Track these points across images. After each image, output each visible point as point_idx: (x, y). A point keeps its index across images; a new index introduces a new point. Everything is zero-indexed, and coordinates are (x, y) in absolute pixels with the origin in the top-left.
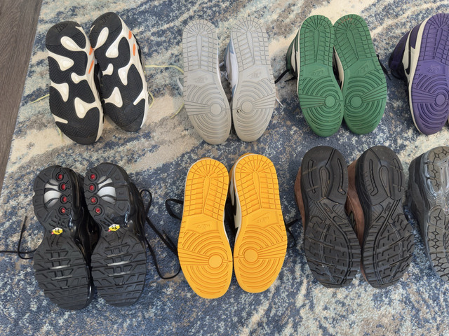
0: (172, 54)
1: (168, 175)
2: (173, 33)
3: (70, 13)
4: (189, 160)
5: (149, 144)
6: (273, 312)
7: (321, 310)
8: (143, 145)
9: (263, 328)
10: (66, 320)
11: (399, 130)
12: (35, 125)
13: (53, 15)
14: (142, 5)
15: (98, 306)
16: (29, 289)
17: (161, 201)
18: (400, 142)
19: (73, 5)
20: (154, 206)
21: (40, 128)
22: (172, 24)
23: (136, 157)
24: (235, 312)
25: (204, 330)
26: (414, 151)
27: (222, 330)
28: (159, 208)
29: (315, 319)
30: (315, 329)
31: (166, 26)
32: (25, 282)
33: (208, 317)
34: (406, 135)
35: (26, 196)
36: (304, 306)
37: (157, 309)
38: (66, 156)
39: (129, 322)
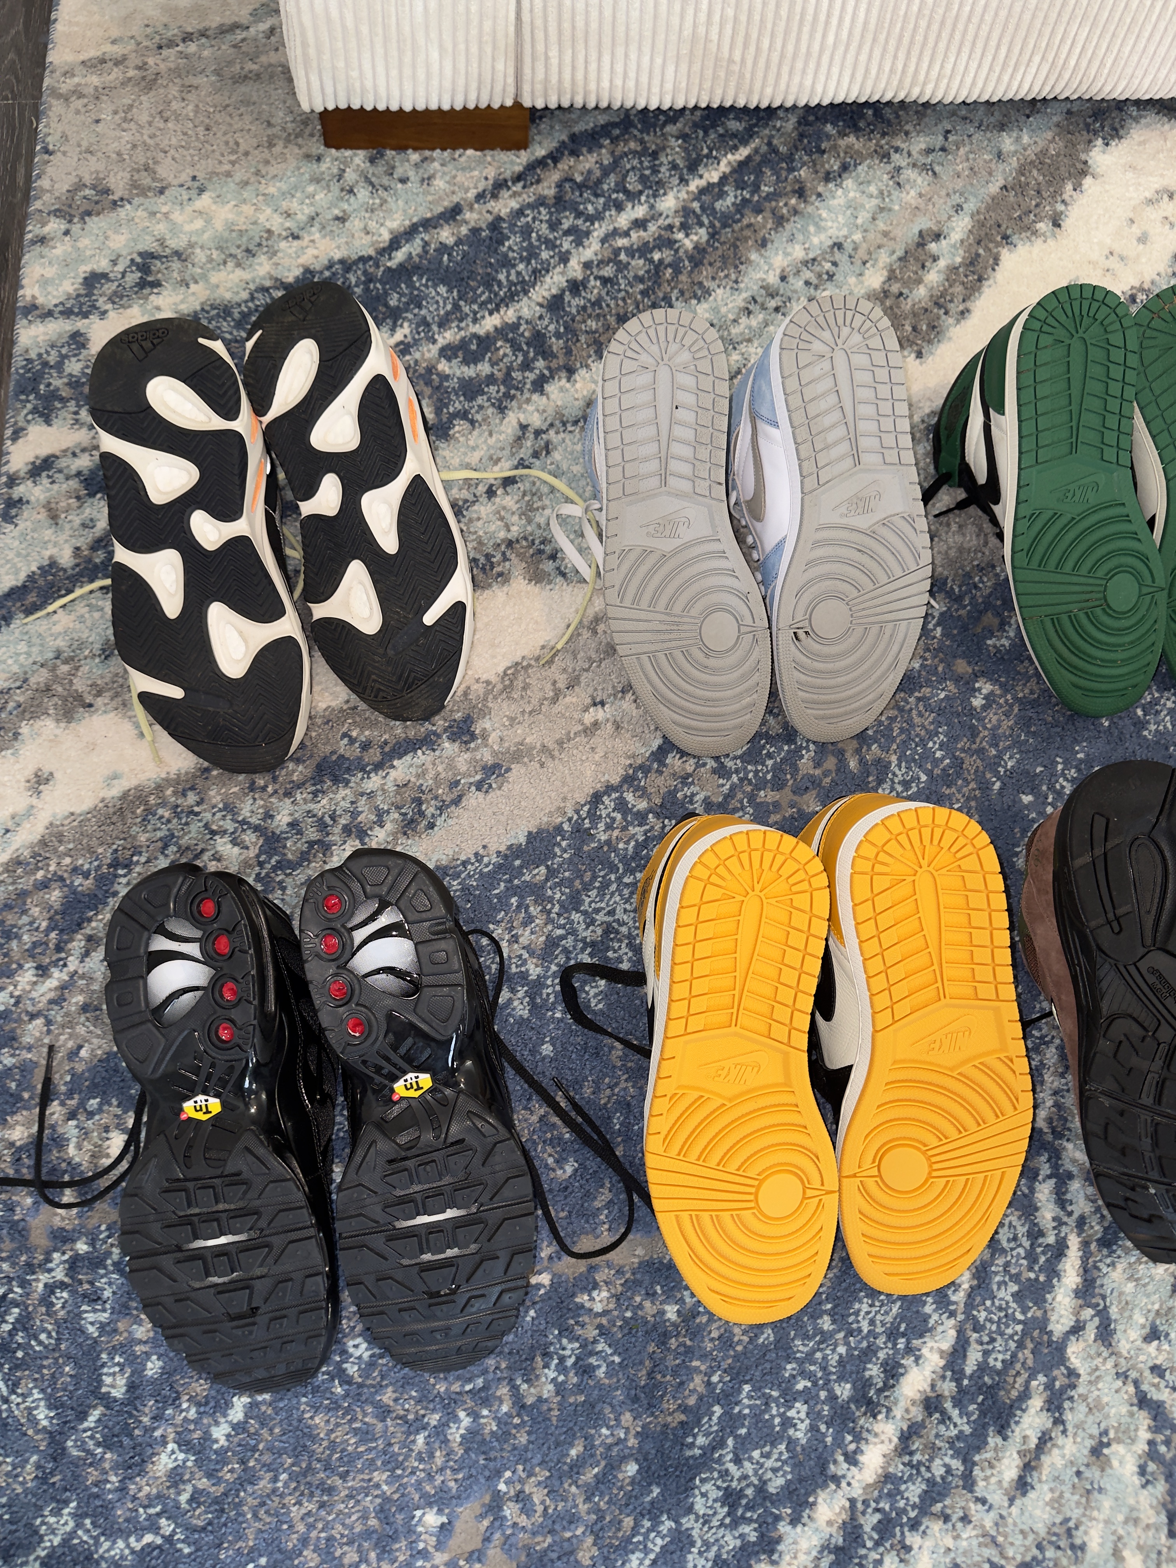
0: (524, 427)
1: (551, 873)
2: (516, 347)
3: (134, 277)
4: (618, 816)
5: (473, 761)
6: (974, 1356)
7: (1139, 1343)
8: (451, 765)
9: (946, 1418)
10: (240, 1428)
12: (50, 704)
13: (69, 286)
14: (395, 243)
15: (352, 1369)
16: (91, 1317)
17: (534, 970)
19: (141, 247)
20: (513, 991)
21: (67, 715)
22: (510, 315)
23: (429, 809)
24: (841, 1362)
25: (736, 1437)
27: (800, 1433)
28: (532, 996)
29: (1123, 1376)
30: (1124, 1409)
31: (490, 323)
32: (73, 1293)
33: (747, 1388)
35: (43, 971)
36: (1077, 1329)
37: (562, 1368)
38: (177, 815)
39: (466, 1421)
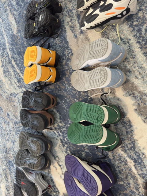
0: (130, 40)
1: (63, 44)
4: (68, 52)
5: (77, 34)
6: (22, 80)
8: (77, 31)
9: (19, 77)
11: (71, 148)
18: (66, 145)
20: (53, 40)
23: (72, 29)
25: (20, 59)
26: (61, 149)
27: (20, 65)
28: (52, 42)
30: (17, 92)
34: (68, 149)
37: (26, 45)
